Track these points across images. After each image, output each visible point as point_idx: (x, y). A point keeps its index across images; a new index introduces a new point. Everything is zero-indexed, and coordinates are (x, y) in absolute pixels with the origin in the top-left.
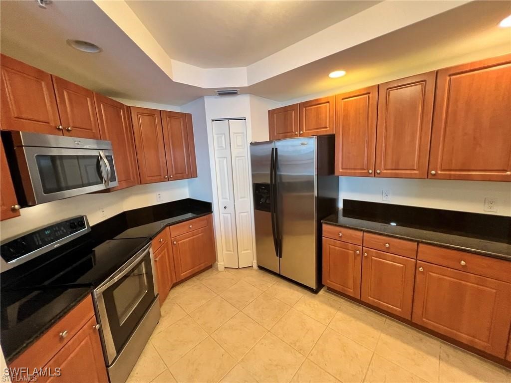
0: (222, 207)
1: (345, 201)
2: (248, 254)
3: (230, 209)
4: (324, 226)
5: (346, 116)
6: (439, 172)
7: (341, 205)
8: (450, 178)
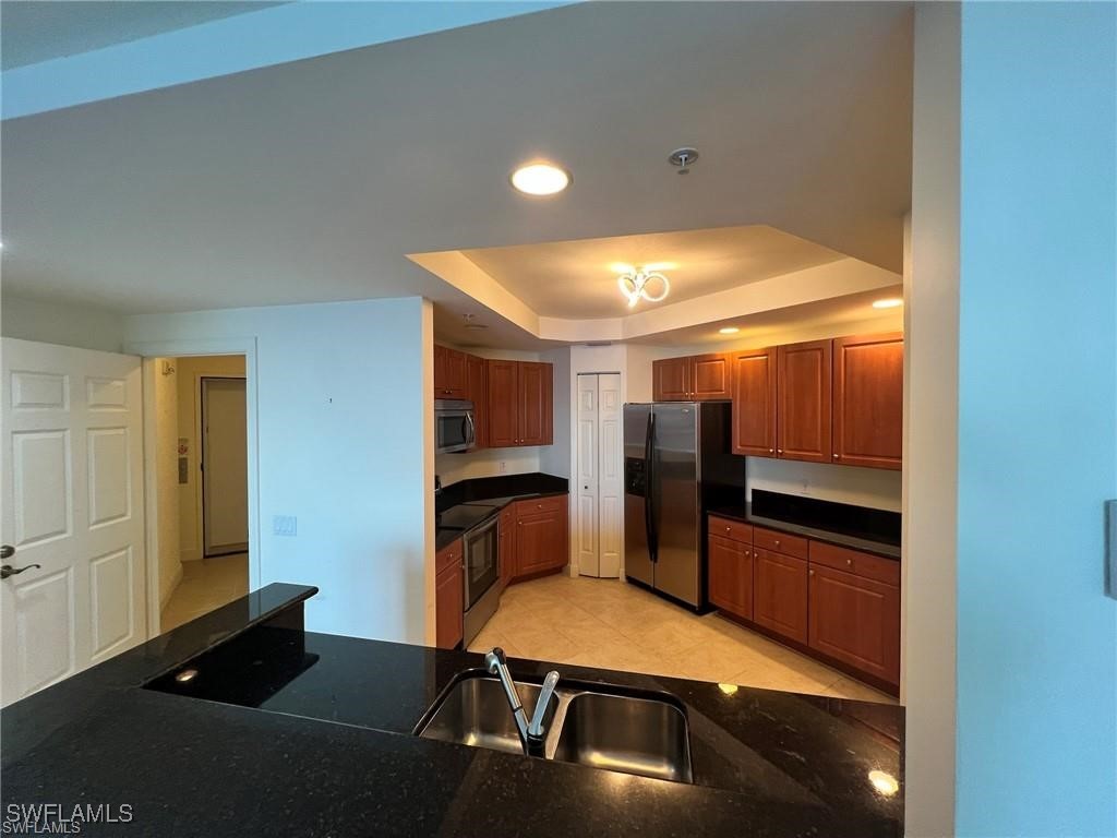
0: (581, 488)
1: (754, 491)
2: (613, 559)
3: (593, 490)
4: (712, 520)
5: (743, 381)
6: (843, 456)
7: (749, 498)
8: (852, 464)
